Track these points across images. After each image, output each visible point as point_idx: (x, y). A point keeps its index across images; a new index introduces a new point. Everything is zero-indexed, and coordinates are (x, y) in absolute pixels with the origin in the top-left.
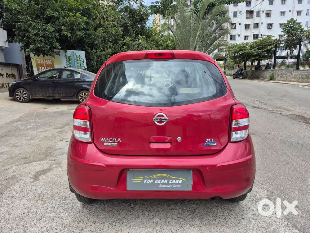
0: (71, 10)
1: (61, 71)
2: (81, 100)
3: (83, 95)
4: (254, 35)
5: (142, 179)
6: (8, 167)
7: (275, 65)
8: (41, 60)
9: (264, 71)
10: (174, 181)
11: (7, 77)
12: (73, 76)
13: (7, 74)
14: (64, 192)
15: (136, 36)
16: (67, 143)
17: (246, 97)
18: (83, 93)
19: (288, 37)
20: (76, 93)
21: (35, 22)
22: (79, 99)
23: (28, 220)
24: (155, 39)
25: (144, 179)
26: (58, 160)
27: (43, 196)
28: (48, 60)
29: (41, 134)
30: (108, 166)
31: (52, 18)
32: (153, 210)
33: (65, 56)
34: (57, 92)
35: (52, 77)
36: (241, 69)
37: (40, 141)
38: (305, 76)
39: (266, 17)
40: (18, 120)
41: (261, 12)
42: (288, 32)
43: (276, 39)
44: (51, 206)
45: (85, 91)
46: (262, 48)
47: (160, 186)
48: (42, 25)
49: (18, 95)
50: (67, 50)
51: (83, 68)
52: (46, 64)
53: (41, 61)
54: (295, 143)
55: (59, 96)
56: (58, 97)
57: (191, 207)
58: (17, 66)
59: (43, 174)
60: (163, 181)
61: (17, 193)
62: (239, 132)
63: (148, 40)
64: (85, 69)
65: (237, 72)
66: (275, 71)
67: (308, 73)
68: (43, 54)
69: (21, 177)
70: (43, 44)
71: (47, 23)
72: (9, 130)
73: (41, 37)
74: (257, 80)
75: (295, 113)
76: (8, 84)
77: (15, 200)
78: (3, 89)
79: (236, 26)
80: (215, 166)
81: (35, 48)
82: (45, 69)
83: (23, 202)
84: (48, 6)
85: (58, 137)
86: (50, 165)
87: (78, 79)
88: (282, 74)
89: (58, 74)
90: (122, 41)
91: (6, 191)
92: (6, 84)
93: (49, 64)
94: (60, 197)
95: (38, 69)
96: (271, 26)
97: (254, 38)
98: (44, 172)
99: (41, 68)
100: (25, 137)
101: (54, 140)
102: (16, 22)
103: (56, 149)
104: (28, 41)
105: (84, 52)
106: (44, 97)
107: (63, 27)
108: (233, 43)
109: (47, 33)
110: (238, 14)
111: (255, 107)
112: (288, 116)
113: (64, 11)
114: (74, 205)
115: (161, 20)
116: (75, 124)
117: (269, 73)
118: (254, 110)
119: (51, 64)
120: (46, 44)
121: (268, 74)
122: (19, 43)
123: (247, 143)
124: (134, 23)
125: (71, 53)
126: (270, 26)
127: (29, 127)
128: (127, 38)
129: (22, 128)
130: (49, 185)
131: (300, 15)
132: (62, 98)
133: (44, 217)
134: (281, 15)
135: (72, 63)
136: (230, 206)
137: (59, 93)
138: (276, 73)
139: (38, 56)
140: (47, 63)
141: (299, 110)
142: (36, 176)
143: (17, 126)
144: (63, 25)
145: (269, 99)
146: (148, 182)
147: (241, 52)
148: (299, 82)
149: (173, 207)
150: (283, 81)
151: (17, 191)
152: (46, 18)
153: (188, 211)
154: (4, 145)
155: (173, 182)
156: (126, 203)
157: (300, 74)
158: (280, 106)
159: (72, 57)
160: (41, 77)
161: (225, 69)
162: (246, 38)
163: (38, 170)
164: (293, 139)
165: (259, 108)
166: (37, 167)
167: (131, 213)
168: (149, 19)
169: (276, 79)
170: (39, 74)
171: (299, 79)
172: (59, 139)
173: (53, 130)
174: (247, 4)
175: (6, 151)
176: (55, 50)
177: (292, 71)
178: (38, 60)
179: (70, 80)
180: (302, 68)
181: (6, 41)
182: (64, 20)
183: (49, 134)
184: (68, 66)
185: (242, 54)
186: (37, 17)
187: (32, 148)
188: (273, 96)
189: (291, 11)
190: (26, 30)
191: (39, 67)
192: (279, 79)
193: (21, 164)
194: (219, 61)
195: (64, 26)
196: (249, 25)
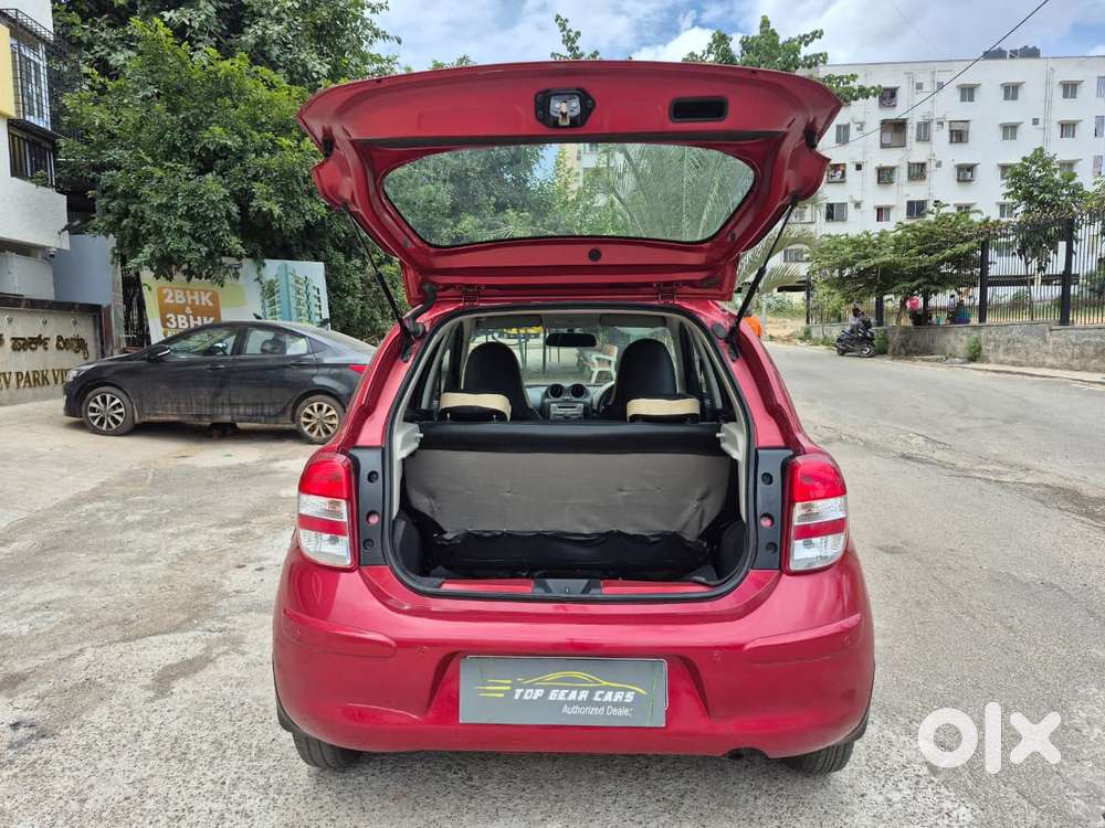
0: (283, 128)
1: (241, 330)
2: (306, 429)
3: (313, 411)
4: (910, 204)
5: (508, 688)
6: (69, 652)
7: (983, 309)
8: (177, 292)
9: (945, 329)
10: (608, 697)
11: (58, 347)
12: (283, 347)
13: (60, 338)
14: (252, 735)
15: (496, 213)
16: (261, 573)
17: (880, 422)
18: (315, 405)
19: (1026, 211)
20: (291, 405)
21: (161, 166)
22: (299, 426)
23: (140, 820)
24: (562, 222)
25: (515, 686)
26: (234, 629)
27: (188, 746)
28: (199, 291)
29: (173, 543)
30: (403, 644)
31: (217, 155)
32: (542, 796)
33: (258, 279)
34: (226, 402)
35: (211, 351)
36: (863, 322)
37: (171, 566)
38: (1092, 348)
39: (951, 141)
40: (96, 495)
41: (934, 126)
42: (1028, 197)
43: (984, 217)
44: (214, 777)
45: (320, 397)
46: (940, 249)
47: (566, 709)
48: (186, 179)
49: (93, 410)
50: (266, 261)
51: (318, 319)
52: (193, 306)
53: (177, 298)
54: (1039, 582)
55: (231, 414)
56: (228, 419)
57: (668, 787)
58: (95, 312)
59: (184, 674)
60: (573, 696)
61: (101, 735)
62: (815, 540)
63: (538, 224)
64: (323, 323)
65: (852, 331)
66: (983, 333)
67: (1101, 337)
68: (185, 272)
69: (112, 684)
70: (187, 239)
71: (202, 172)
72: (65, 528)
73: (180, 217)
74: (924, 360)
75: (1048, 480)
76: (64, 372)
77: (96, 756)
78: (45, 388)
79: (847, 172)
80: (739, 647)
81: (158, 255)
82: (188, 321)
83: (123, 762)
84: (209, 114)
85: (230, 555)
86: (205, 645)
87: (298, 357)
88: (1009, 341)
89: (231, 341)
90: (449, 229)
91: (67, 728)
92: (53, 371)
93: (203, 304)
94: (240, 749)
95: (164, 322)
96: (969, 174)
97: (910, 213)
98: (189, 667)
99: (176, 320)
100: (120, 551)
101: (217, 566)
102: (101, 168)
103: (226, 595)
104: (136, 231)
105: (321, 265)
106: (181, 415)
107: (257, 185)
108: (833, 234)
109: (201, 205)
110: (853, 133)
111: (909, 458)
112: (1022, 489)
113: (259, 132)
114: (286, 776)
115: (584, 157)
116: (303, 512)
117: (965, 338)
118: (906, 468)
119: (210, 304)
120: (199, 240)
121: (962, 341)
122: (107, 236)
123: (844, 577)
124: (493, 169)
125: (279, 268)
126: (965, 173)
127: (130, 518)
128: (468, 218)
129: (112, 521)
130: (205, 711)
131: (1073, 136)
132: (241, 421)
133: (191, 810)
134: (1005, 137)
135: (278, 302)
136: (797, 788)
137: (234, 404)
138: (990, 337)
139: (170, 279)
140: (197, 303)
141: (1060, 470)
142: (163, 682)
143: (94, 515)
144: (256, 178)
145: (960, 430)
146: (526, 697)
147: (862, 265)
148: (1071, 368)
149: (610, 787)
150: (1013, 364)
151: (103, 727)
152: (200, 155)
153: (658, 801)
154: (54, 579)
155: (605, 700)
156: (455, 773)
157: (1074, 341)
158: (995, 455)
159: (281, 285)
160: (175, 351)
161: (808, 322)
162: (881, 213)
163: (168, 663)
164: (1032, 571)
165: (921, 461)
166: (165, 650)
167: (471, 805)
168: (542, 157)
169: (991, 358)
170: (169, 341)
171: (1073, 357)
172: (233, 558)
173: (213, 530)
174: (882, 99)
175: (60, 600)
176: (224, 259)
177: (1044, 331)
178: (165, 291)
179: (271, 360)
180: (1079, 320)
181: (63, 230)
182: (260, 161)
183: (199, 542)
184: (268, 311)
185: (867, 270)
186: (172, 151)
187: (147, 588)
188: (977, 419)
189: (1041, 121)
190: (132, 195)
191: (168, 316)
192: (1001, 357)
193: (110, 643)
194: (788, 294)
195: (261, 182)
196: (892, 169)
